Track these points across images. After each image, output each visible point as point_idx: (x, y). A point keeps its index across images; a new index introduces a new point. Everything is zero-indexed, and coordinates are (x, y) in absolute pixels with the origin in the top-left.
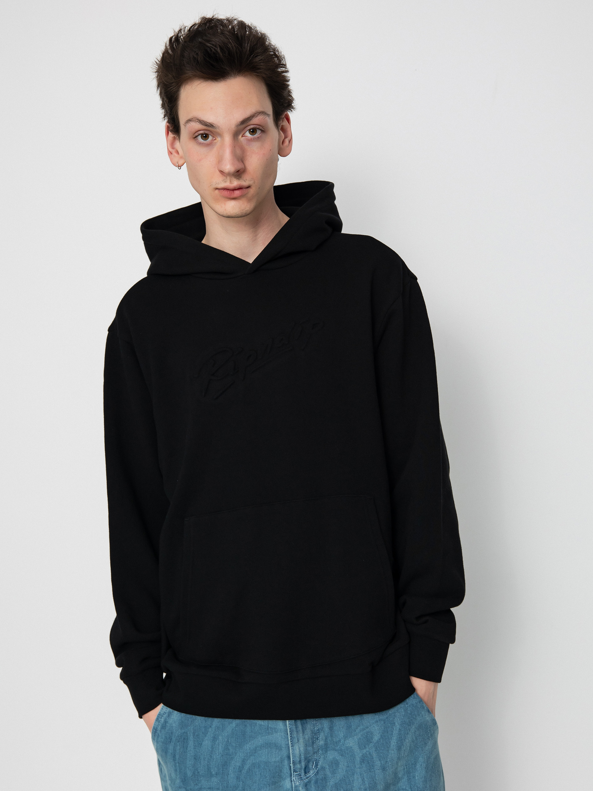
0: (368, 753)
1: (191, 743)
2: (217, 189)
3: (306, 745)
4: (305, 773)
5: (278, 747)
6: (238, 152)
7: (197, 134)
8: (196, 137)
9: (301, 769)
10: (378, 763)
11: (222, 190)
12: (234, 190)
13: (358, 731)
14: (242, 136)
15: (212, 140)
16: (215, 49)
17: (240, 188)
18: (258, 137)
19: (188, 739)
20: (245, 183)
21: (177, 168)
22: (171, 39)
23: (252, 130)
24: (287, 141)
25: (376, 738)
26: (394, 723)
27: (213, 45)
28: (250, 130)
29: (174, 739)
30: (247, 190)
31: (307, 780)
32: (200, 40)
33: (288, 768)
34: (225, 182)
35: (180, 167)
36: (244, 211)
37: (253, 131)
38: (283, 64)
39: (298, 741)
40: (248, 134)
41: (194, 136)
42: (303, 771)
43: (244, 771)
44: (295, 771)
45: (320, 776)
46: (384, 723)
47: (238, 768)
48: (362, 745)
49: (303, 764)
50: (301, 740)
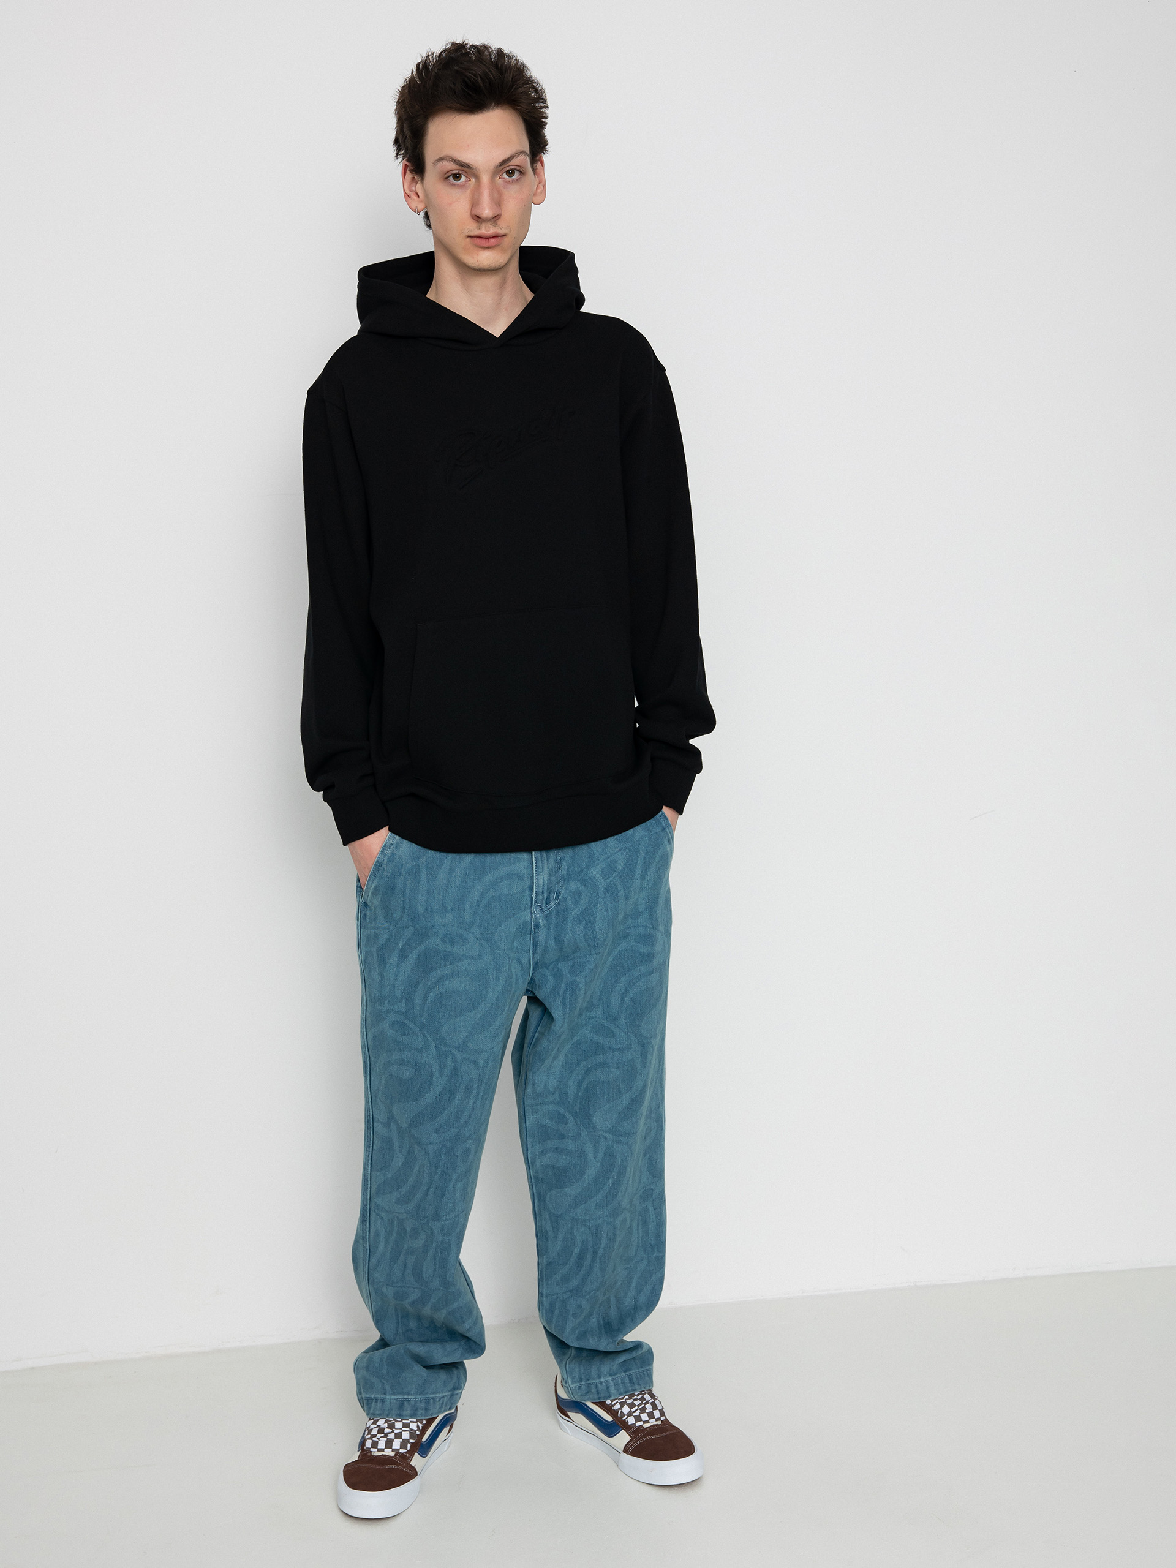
0: (612, 883)
1: (424, 876)
2: (469, 236)
3: (550, 875)
4: (546, 904)
5: (520, 877)
6: (496, 195)
7: (448, 174)
8: (447, 178)
9: (542, 900)
10: (622, 893)
11: (475, 238)
12: (489, 238)
13: (601, 859)
14: (499, 178)
15: (466, 181)
16: (474, 79)
17: (495, 237)
18: (517, 180)
19: (420, 872)
20: (501, 231)
22: (418, 65)
24: (541, 187)
25: (620, 867)
26: (639, 851)
27: (472, 74)
28: (508, 172)
29: (404, 872)
30: (502, 238)
31: (547, 912)
32: (456, 68)
33: (528, 899)
34: (479, 228)
36: (498, 264)
37: (510, 173)
38: (543, 99)
39: (543, 870)
40: (505, 175)
41: (446, 176)
42: (544, 903)
43: (482, 906)
44: (536, 902)
45: (562, 907)
46: (629, 851)
47: (476, 901)
48: (606, 874)
49: (545, 895)
50: (546, 870)
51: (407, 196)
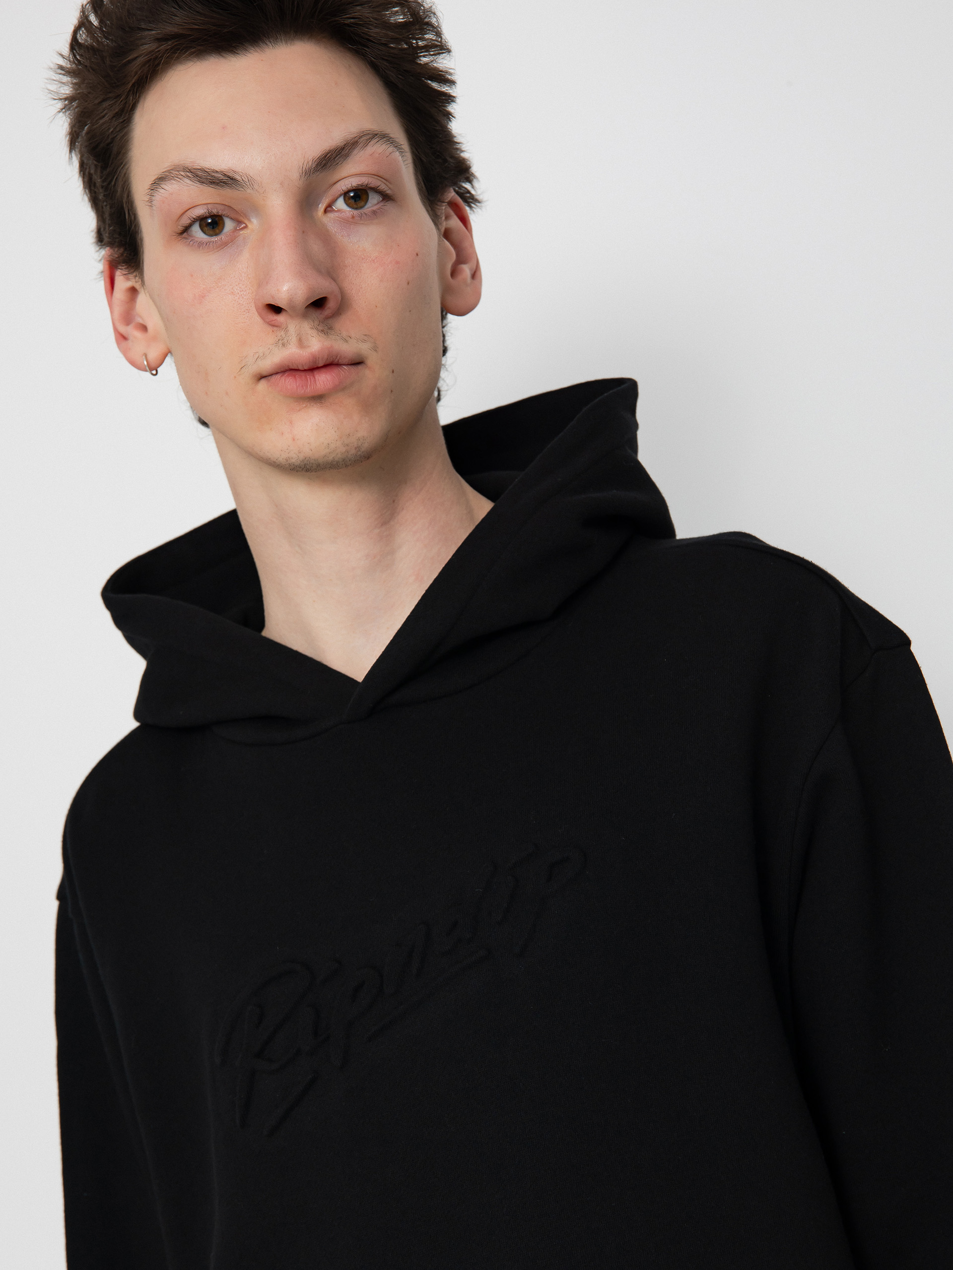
2: (261, 377)
6: (317, 249)
7: (185, 221)
8: (186, 229)
11: (278, 376)
12: (313, 369)
14: (324, 213)
15: (235, 230)
17: (331, 364)
18: (374, 217)
20: (347, 348)
21: (148, 374)
23: (352, 195)
24: (466, 270)
28: (345, 194)
30: (353, 369)
34: (283, 345)
35: (153, 369)
37: (357, 197)
40: (341, 205)
41: (181, 228)
51: (122, 338)
